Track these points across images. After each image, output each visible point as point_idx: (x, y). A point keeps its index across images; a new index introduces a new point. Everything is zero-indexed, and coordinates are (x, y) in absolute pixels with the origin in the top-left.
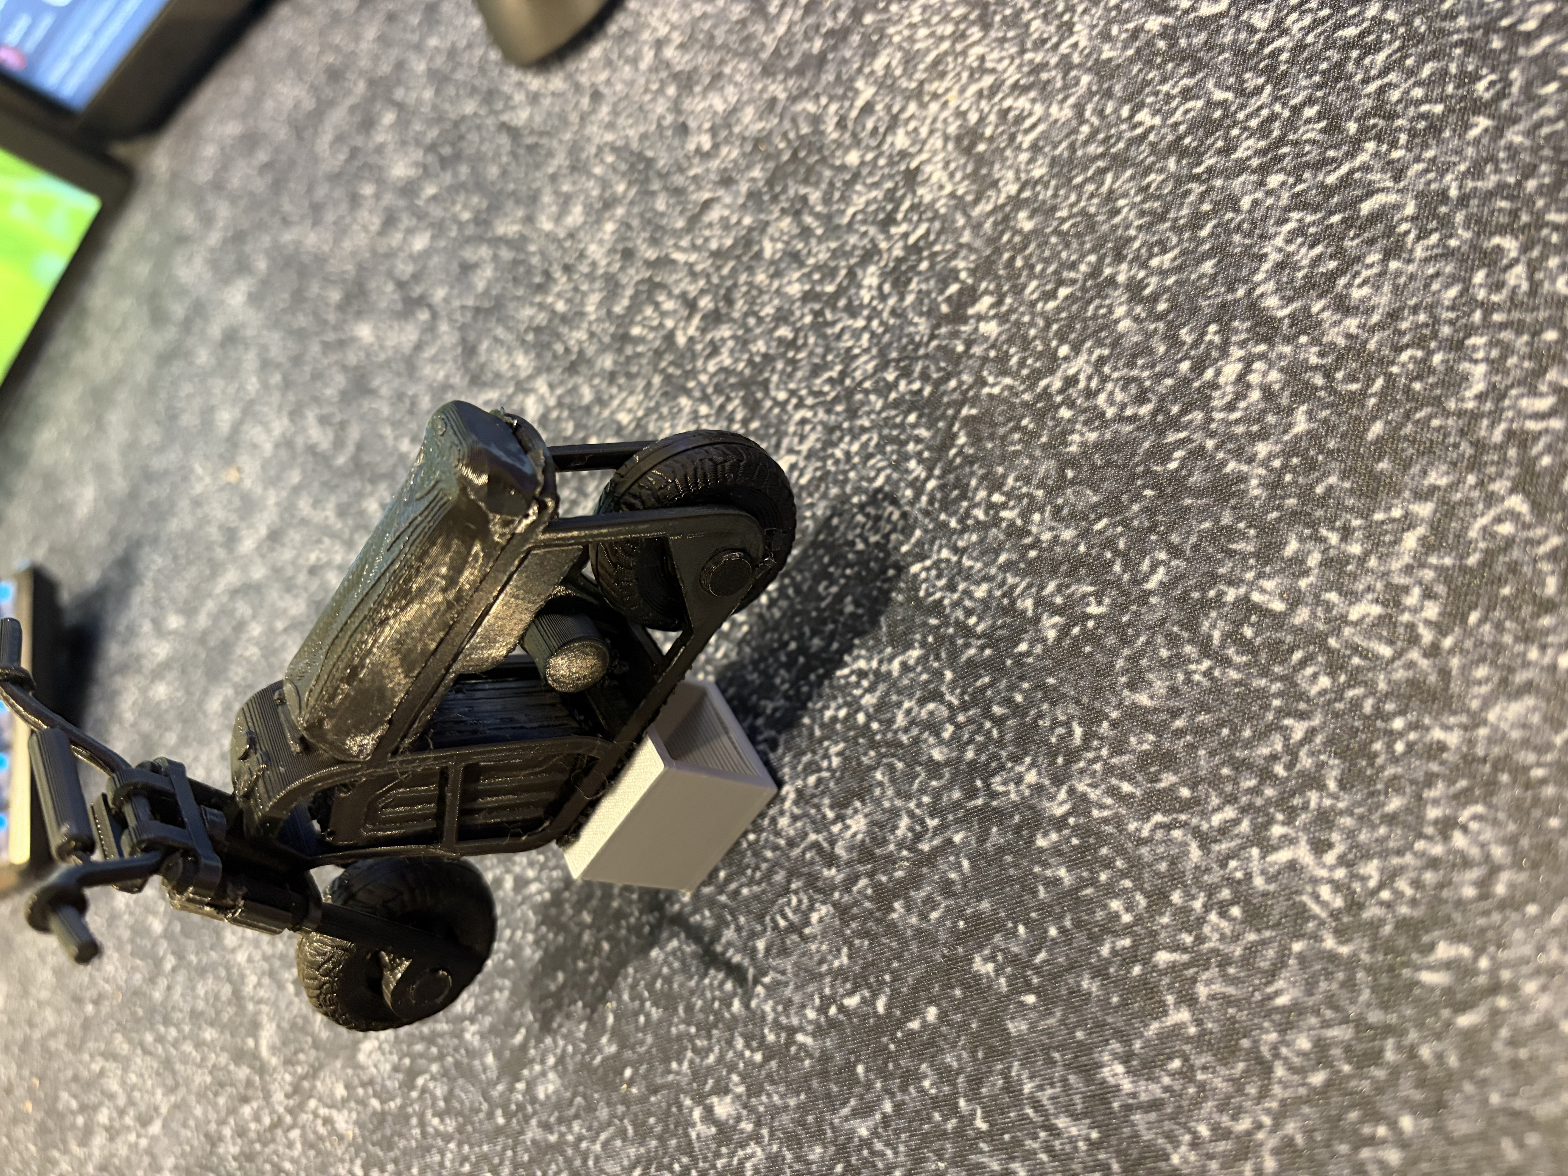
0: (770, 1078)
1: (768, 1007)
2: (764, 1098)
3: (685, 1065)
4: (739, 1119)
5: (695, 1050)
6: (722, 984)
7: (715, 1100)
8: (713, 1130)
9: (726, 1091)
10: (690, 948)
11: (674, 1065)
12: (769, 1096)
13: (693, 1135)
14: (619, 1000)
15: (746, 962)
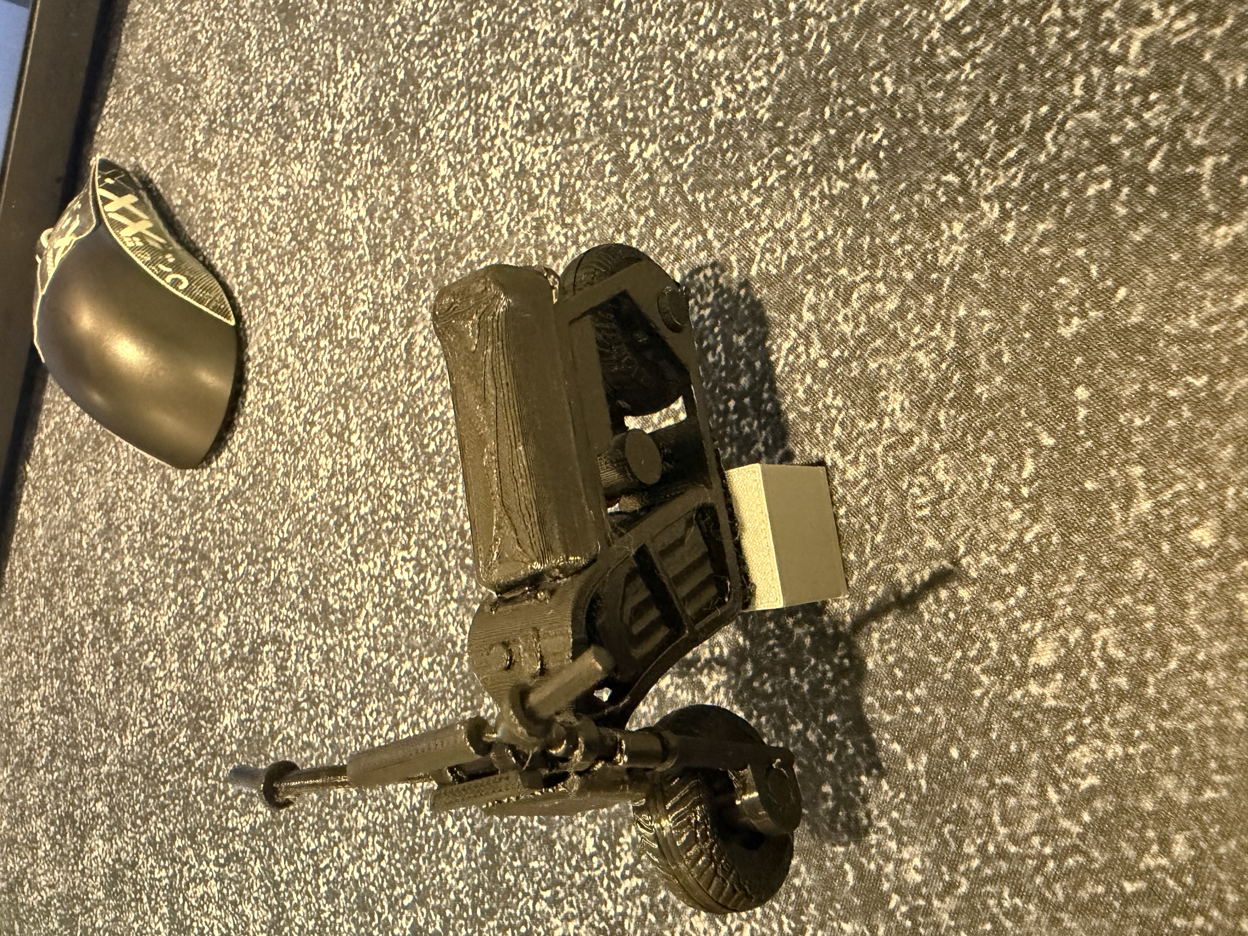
0: (1045, 587)
1: (985, 560)
2: (1061, 602)
3: (984, 678)
4: (1064, 641)
5: (976, 660)
6: (937, 600)
7: (1033, 660)
8: (1059, 676)
9: (1032, 642)
10: (889, 621)
11: (978, 693)
12: (1061, 595)
13: (1051, 703)
14: (885, 726)
15: (935, 565)
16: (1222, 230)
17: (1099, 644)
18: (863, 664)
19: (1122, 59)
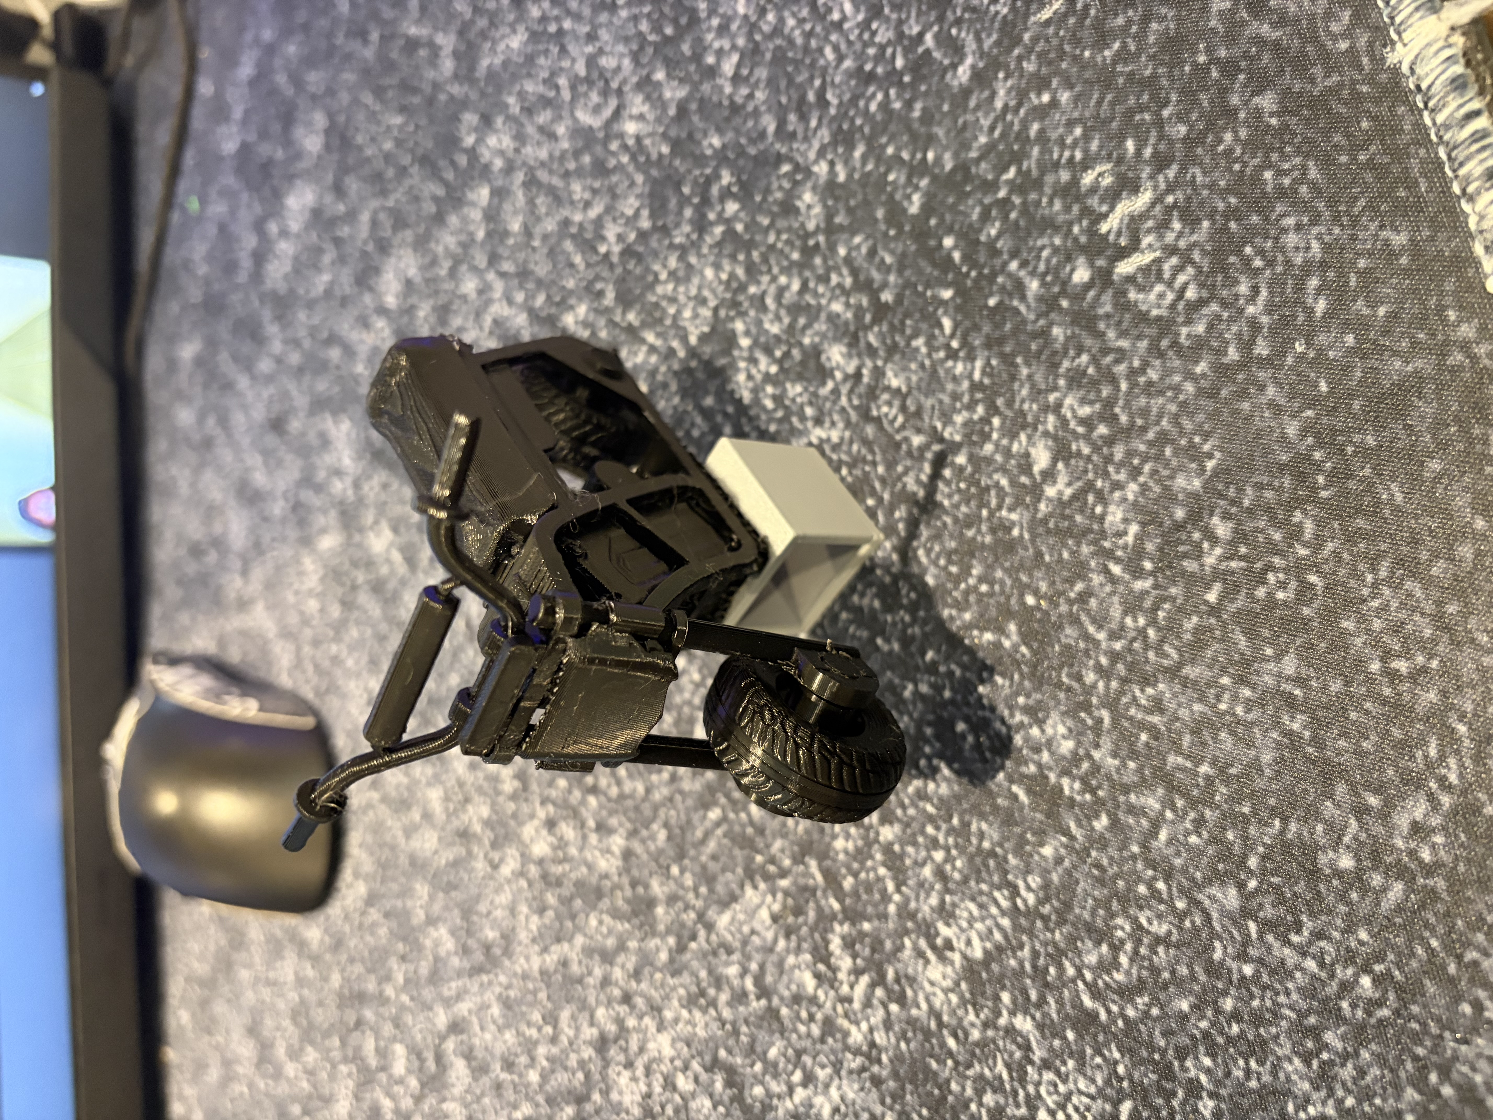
0: (1010, 403)
1: (959, 419)
2: (1026, 406)
3: (1014, 517)
4: (1046, 434)
5: (1000, 507)
6: (948, 483)
7: (1036, 469)
16: (961, 70)
17: (1069, 415)
18: (925, 585)
19: (844, 18)
